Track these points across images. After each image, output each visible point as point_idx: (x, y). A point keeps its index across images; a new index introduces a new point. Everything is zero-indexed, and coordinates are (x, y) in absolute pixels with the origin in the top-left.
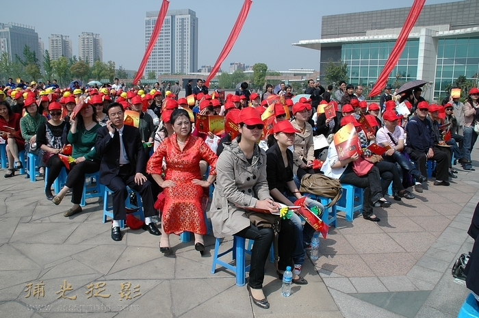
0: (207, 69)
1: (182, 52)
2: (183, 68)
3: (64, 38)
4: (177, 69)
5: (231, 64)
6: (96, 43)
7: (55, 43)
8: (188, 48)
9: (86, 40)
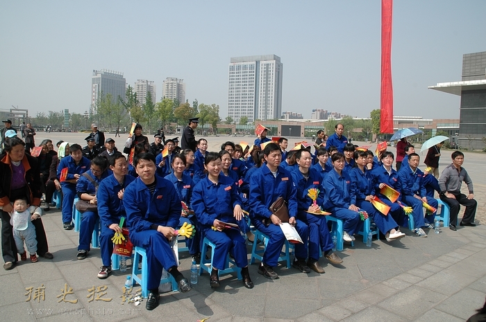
0: (288, 115)
1: (266, 98)
2: (266, 114)
3: (149, 83)
4: (261, 116)
5: (314, 111)
6: (179, 88)
7: (140, 88)
8: (272, 94)
9: (170, 85)
